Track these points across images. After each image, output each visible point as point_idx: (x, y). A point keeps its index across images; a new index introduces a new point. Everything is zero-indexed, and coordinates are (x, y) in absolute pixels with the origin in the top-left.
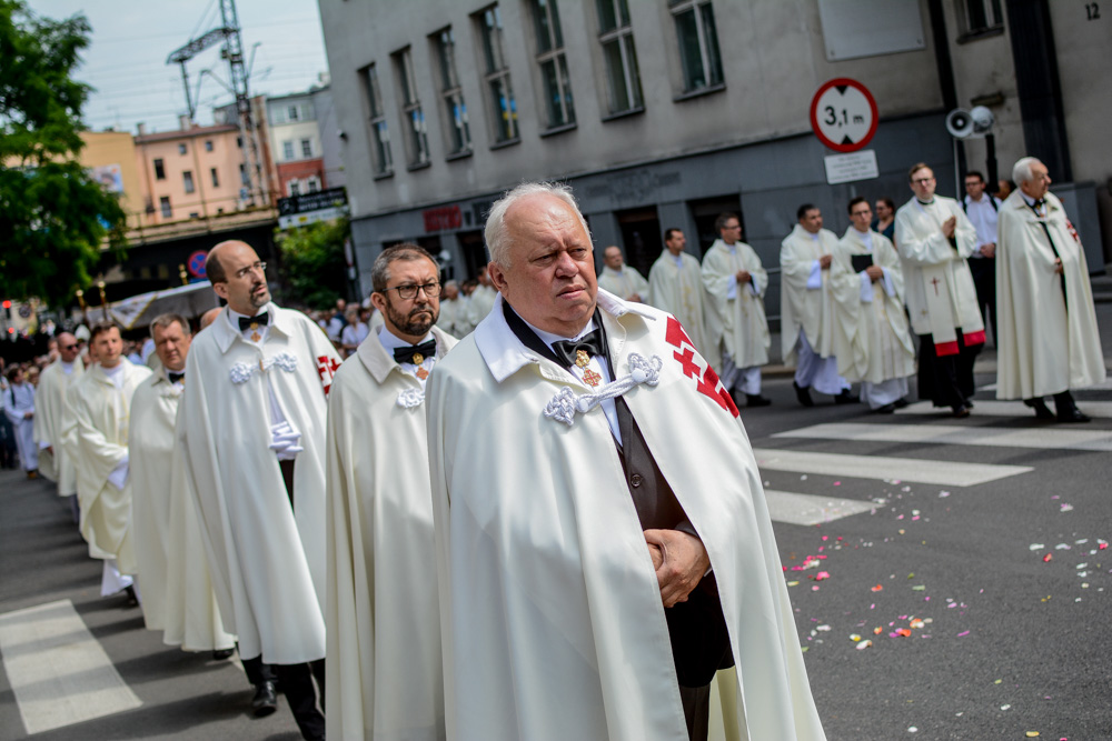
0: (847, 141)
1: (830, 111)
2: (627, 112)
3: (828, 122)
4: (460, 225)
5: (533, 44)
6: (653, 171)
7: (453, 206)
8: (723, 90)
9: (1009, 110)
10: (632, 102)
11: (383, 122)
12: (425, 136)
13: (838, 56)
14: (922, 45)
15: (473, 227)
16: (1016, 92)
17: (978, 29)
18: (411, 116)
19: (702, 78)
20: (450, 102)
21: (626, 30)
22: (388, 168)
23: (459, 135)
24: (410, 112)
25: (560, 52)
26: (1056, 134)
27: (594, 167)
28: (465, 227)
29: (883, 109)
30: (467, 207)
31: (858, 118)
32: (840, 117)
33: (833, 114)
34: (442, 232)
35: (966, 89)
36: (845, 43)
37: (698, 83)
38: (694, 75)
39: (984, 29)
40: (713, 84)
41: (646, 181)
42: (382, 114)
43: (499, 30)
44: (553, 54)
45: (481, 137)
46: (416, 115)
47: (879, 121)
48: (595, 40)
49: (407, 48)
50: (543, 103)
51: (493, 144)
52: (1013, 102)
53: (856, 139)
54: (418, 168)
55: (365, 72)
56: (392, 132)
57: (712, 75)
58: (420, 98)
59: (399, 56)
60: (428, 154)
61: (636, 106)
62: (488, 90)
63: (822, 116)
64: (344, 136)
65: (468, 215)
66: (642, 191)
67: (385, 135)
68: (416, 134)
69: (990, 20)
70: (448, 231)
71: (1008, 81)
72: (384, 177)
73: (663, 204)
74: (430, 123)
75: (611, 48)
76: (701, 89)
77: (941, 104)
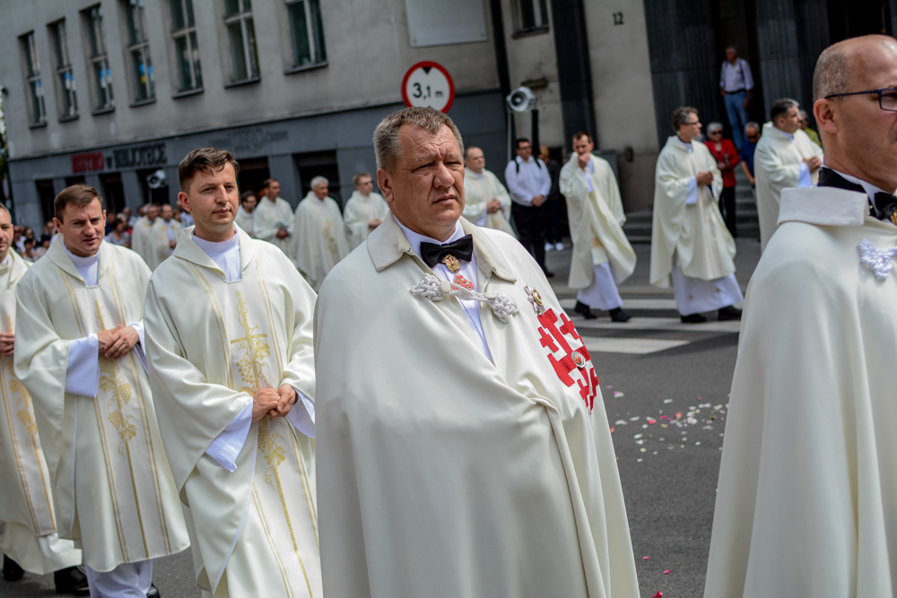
1: (417, 87)
2: (246, 81)
3: (415, 96)
4: (102, 167)
5: (169, 22)
6: (265, 129)
7: (97, 152)
8: (325, 67)
9: (551, 92)
10: (250, 73)
11: (39, 80)
12: (74, 93)
13: (420, 43)
14: (484, 38)
15: (114, 169)
16: (556, 78)
17: (528, 28)
18: (63, 77)
19: (308, 56)
20: (97, 67)
21: (247, 15)
22: (42, 119)
23: (103, 94)
24: (62, 72)
25: (191, 30)
26: (587, 113)
27: (217, 124)
28: (106, 170)
29: (459, 86)
30: (109, 154)
31: (439, 93)
32: (425, 92)
33: (419, 89)
34: (87, 173)
35: (518, 74)
36: (425, 33)
37: (305, 60)
38: (302, 53)
39: (533, 28)
40: (317, 61)
41: (259, 137)
42: (38, 74)
43: (141, 9)
44: (186, 31)
45: (122, 96)
46: (68, 75)
47: (455, 95)
48: (221, 22)
49: (62, 20)
50: (175, 71)
51: (132, 102)
52: (555, 86)
54: (67, 120)
55: (25, 39)
56: (46, 89)
57: (316, 54)
58: (71, 61)
59: (55, 28)
60: (76, 108)
61: (253, 77)
62: (130, 58)
63: (411, 90)
64: (4, 91)
65: (109, 160)
66: (256, 145)
67: (40, 92)
68: (67, 92)
69: (538, 21)
70: (92, 172)
71: (551, 69)
72: (38, 126)
73: (273, 156)
74: (79, 83)
75: (234, 29)
76: (307, 65)
77: (497, 85)
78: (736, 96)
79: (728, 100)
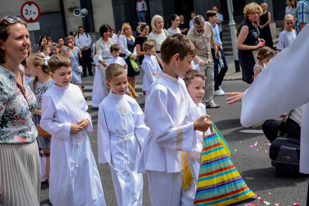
0: (31, 19)
3: (26, 14)
29: (42, 11)
31: (34, 13)
32: (29, 13)
33: (27, 11)
35: (67, 6)
47: (40, 14)
53: (34, 18)
63: (24, 12)
71: (78, 4)
77: (60, 10)
78: (141, 13)
79: (139, 15)
